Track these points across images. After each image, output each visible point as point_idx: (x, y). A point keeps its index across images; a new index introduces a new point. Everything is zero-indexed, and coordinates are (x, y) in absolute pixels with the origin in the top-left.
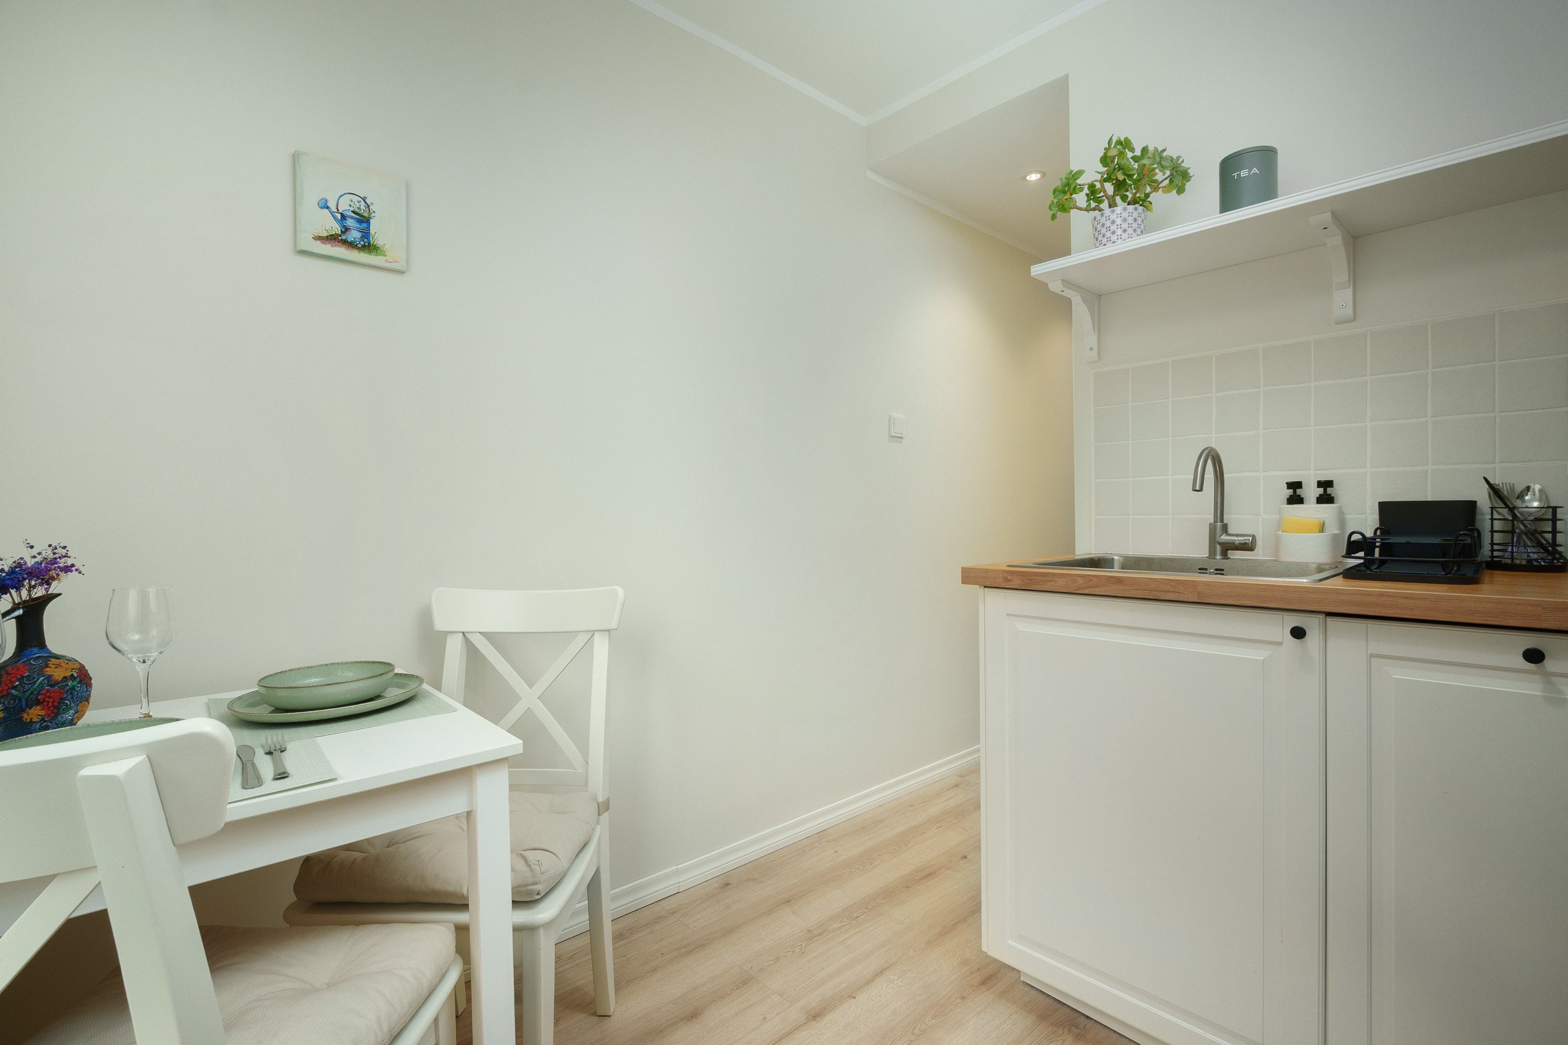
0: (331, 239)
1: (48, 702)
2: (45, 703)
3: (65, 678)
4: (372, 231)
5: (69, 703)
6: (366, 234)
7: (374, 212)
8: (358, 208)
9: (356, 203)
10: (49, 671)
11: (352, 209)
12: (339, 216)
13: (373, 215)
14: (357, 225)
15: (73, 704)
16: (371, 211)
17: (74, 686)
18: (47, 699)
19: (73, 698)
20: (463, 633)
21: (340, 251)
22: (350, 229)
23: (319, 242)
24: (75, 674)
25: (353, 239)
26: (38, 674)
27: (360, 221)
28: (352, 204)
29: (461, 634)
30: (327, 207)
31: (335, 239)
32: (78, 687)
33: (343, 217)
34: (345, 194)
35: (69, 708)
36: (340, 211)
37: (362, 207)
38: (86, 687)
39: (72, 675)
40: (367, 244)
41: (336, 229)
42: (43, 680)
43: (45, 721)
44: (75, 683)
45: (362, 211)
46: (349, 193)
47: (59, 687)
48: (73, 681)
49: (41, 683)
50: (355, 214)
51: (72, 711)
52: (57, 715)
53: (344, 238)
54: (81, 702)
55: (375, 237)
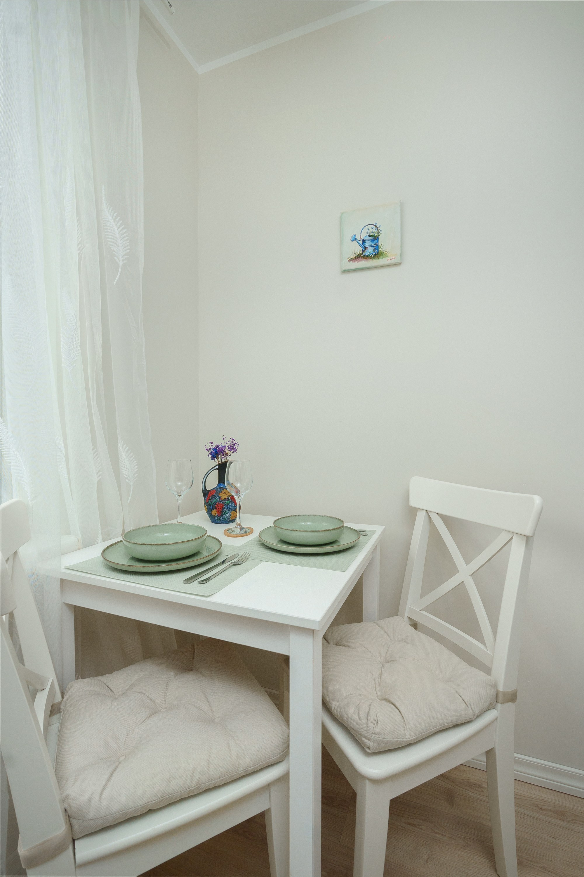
0: (357, 258)
1: (219, 509)
2: (217, 509)
3: (225, 499)
4: (380, 244)
5: (226, 510)
6: (376, 247)
7: (381, 231)
8: (372, 232)
9: (371, 230)
10: (221, 495)
11: (368, 234)
12: (361, 242)
13: (381, 232)
14: (371, 243)
15: (228, 511)
16: (379, 231)
17: (228, 503)
18: (218, 507)
19: (228, 508)
20: (427, 511)
21: (363, 263)
22: (367, 247)
23: (351, 262)
24: (229, 498)
25: (369, 253)
26: (217, 495)
27: (373, 240)
28: (368, 231)
29: (425, 511)
30: (356, 239)
31: (359, 257)
32: (230, 504)
33: (364, 241)
34: (365, 227)
35: (226, 513)
36: (362, 239)
37: (374, 231)
38: (234, 504)
39: (228, 498)
40: (377, 253)
41: (360, 249)
42: (218, 498)
43: (218, 517)
44: (229, 502)
45: (374, 233)
46: (367, 226)
47: (222, 503)
48: (228, 501)
49: (217, 500)
50: (370, 237)
51: (228, 515)
52: (222, 515)
53: (364, 254)
54: (231, 511)
55: (381, 247)
